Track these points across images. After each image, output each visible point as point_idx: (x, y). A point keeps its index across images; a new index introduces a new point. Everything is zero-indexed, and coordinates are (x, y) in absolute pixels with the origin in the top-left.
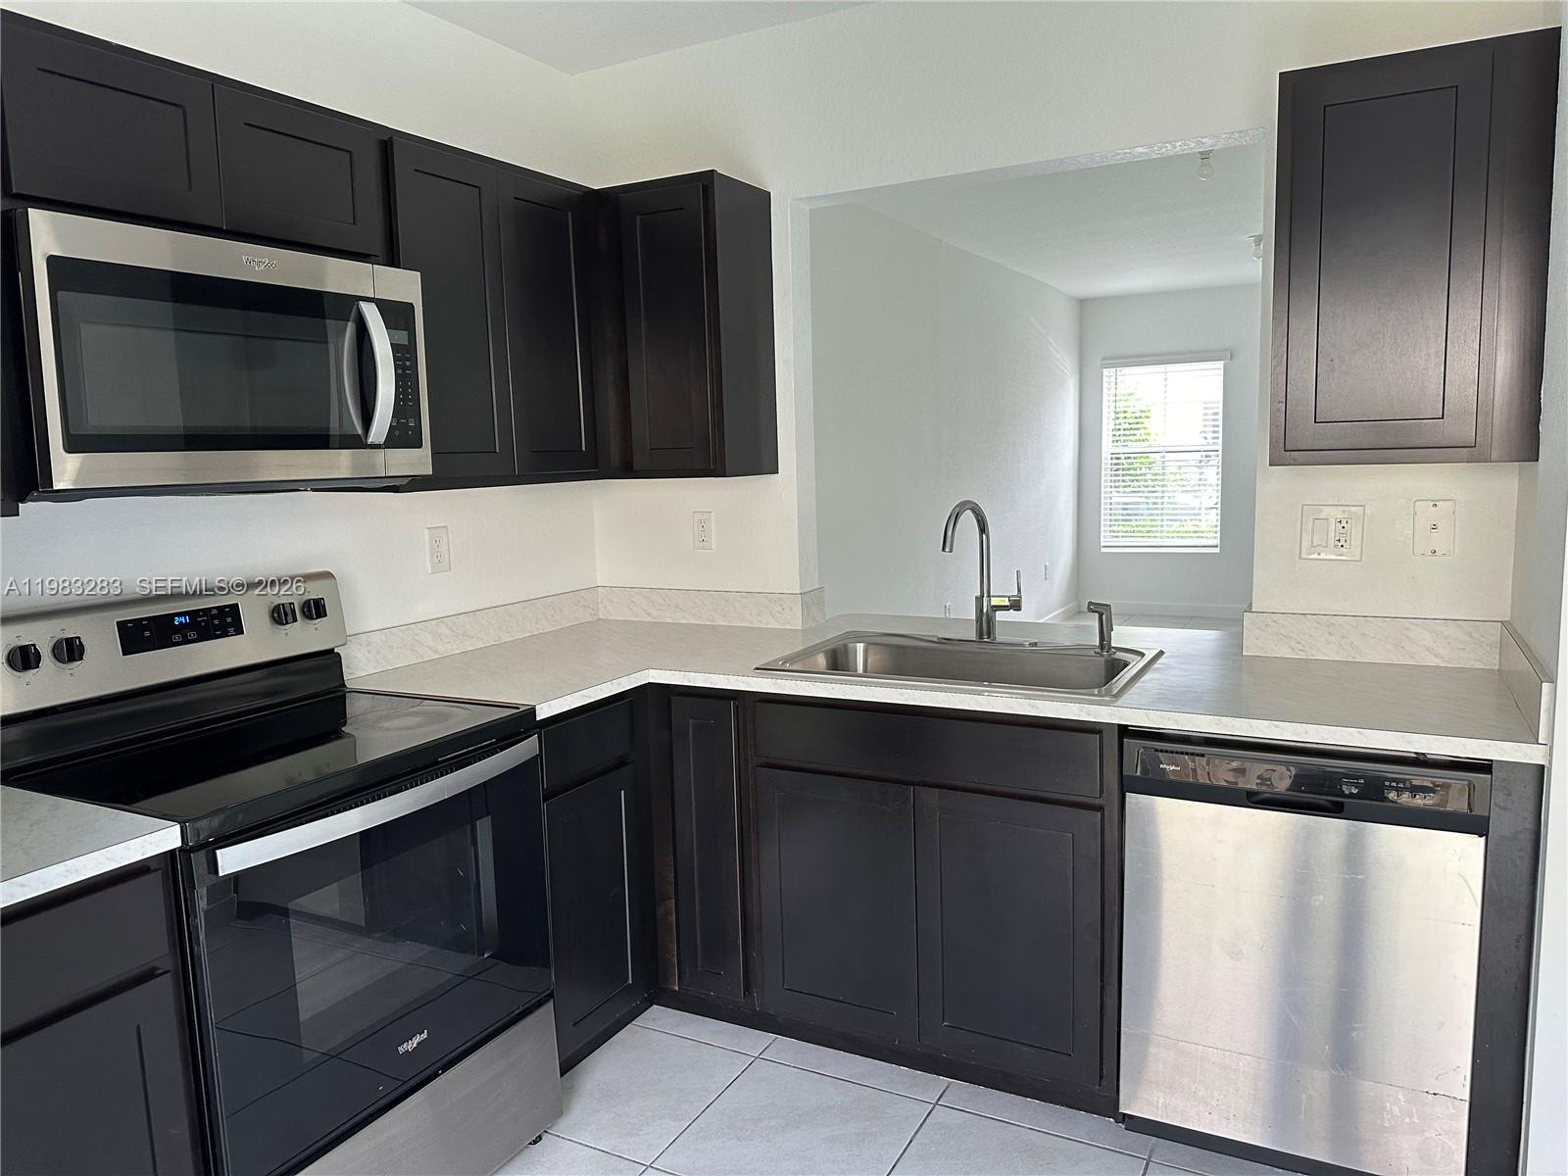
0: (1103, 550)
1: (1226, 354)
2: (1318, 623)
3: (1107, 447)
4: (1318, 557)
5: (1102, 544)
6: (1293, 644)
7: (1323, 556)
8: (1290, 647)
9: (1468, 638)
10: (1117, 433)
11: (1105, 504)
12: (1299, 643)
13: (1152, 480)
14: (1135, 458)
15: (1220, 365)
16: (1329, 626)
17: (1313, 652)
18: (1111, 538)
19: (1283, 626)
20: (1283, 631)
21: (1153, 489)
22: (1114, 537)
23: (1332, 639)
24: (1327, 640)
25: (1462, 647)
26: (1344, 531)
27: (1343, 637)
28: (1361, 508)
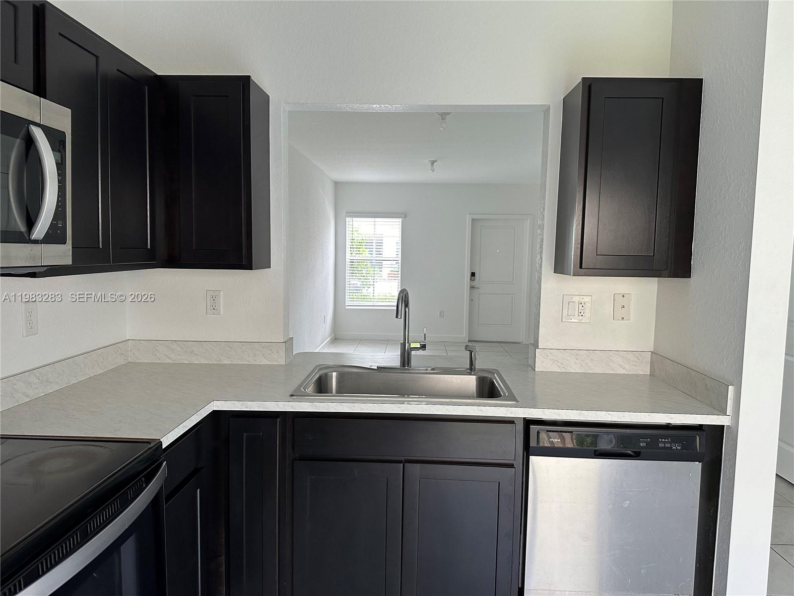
0: (347, 307)
1: (403, 216)
2: (571, 354)
3: (348, 257)
4: (570, 321)
5: (347, 304)
6: (560, 365)
7: (573, 320)
8: (558, 366)
9: (637, 359)
10: (352, 250)
11: (347, 284)
12: (562, 364)
13: (366, 273)
14: (361, 262)
15: (400, 220)
16: (576, 355)
17: (569, 369)
18: (350, 302)
19: (555, 356)
20: (554, 358)
21: (366, 278)
22: (351, 301)
23: (578, 362)
24: (575, 362)
25: (635, 364)
26: (583, 308)
27: (583, 361)
28: (590, 297)
